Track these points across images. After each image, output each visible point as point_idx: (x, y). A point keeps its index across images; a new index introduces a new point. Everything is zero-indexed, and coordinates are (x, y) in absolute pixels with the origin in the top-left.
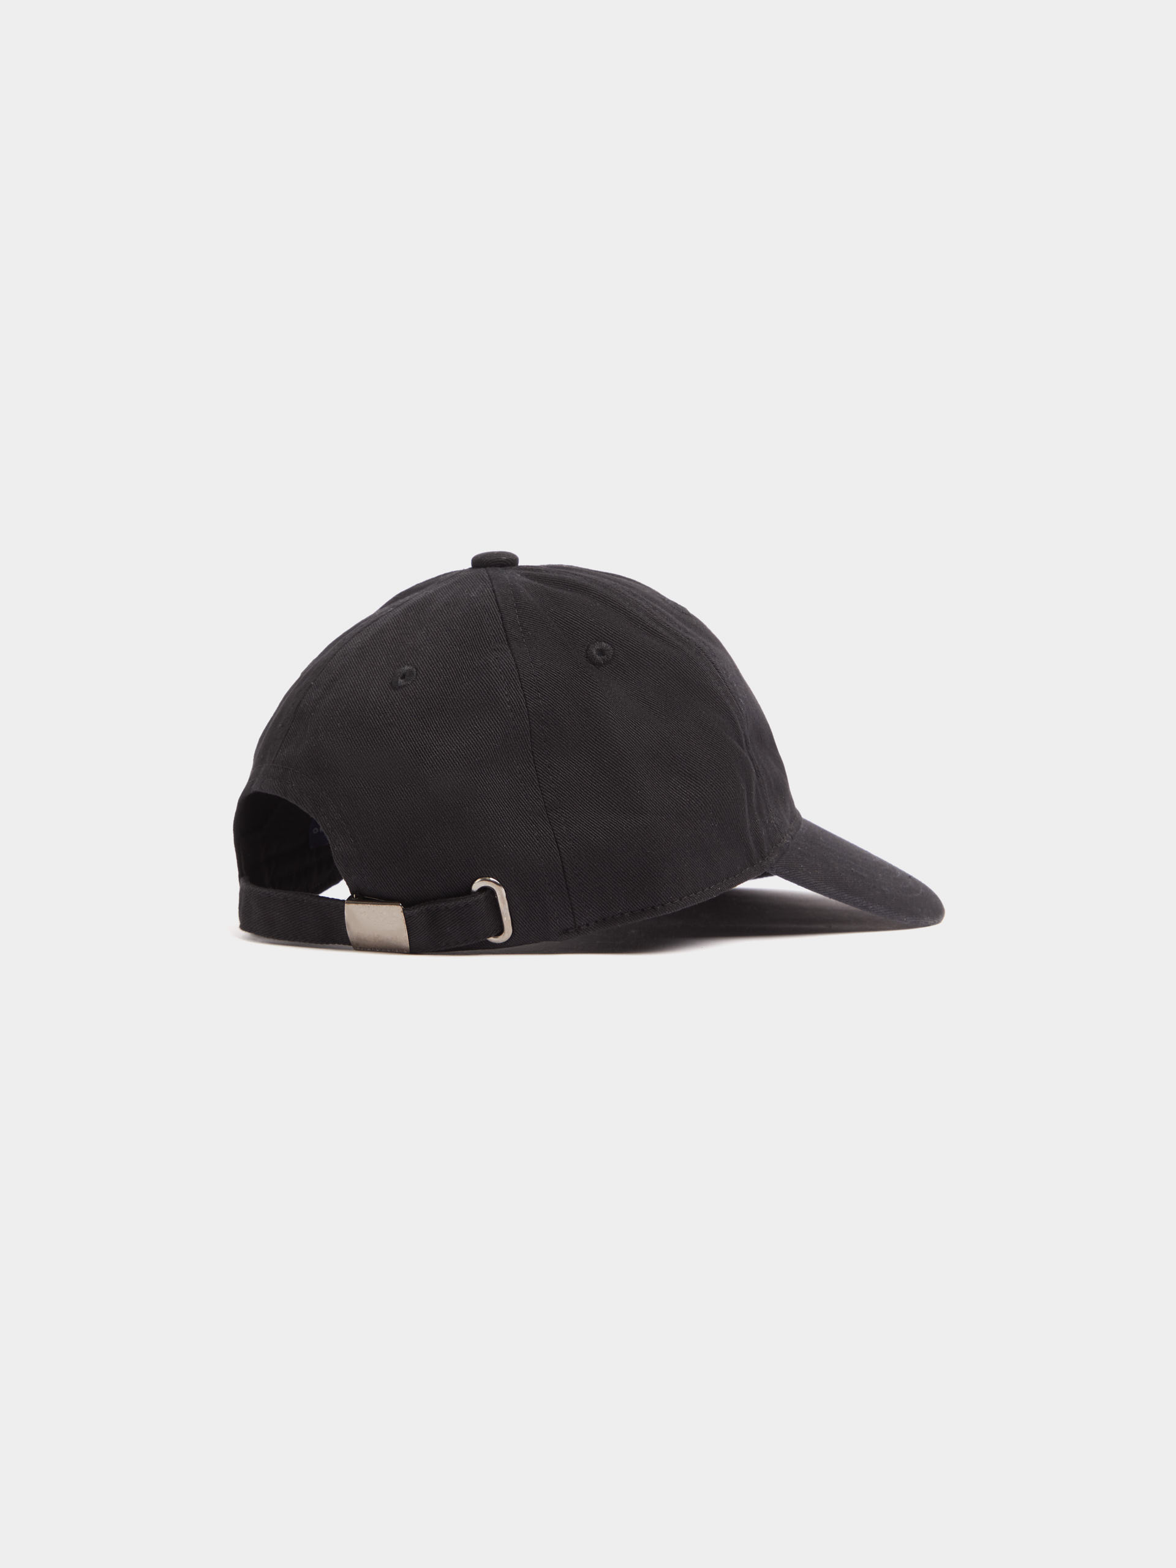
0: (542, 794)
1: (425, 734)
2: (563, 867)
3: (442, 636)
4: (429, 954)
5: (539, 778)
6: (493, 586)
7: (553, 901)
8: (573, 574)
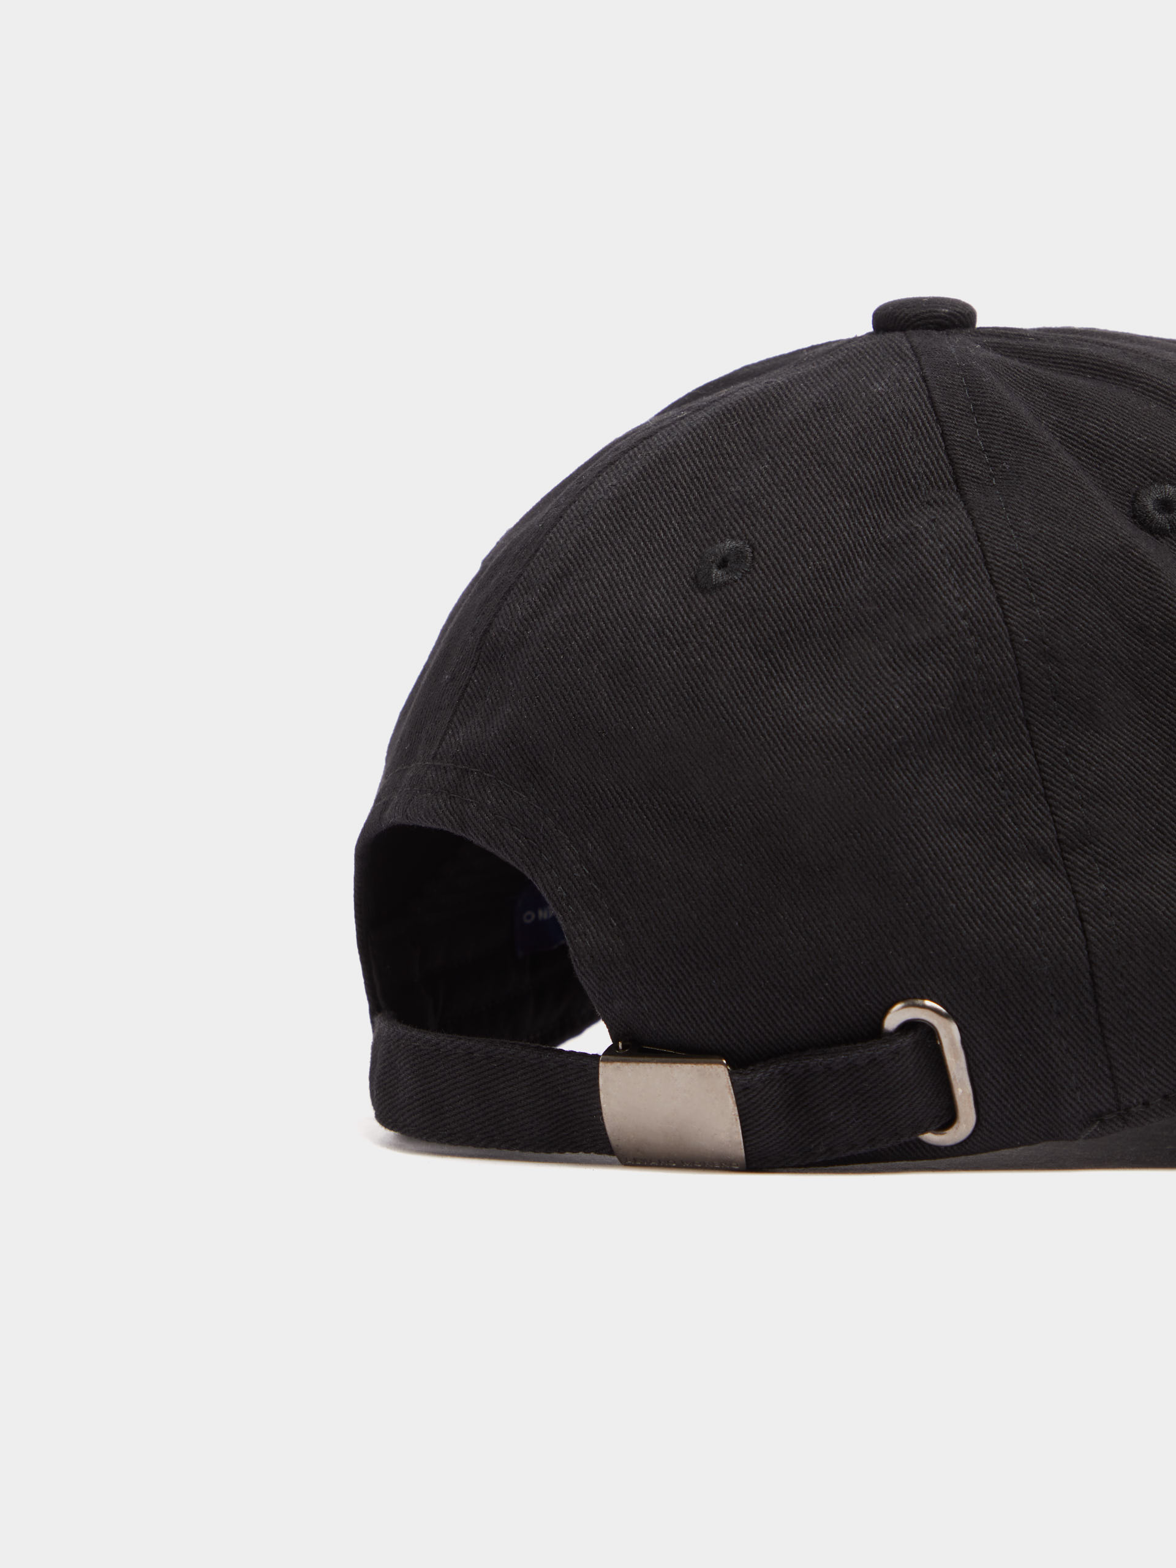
0: (1052, 813)
1: (773, 687)
2: (1092, 974)
3: (809, 476)
4: (788, 1172)
5: (1043, 779)
6: (922, 369)
7: (1067, 1050)
8: (1097, 343)
